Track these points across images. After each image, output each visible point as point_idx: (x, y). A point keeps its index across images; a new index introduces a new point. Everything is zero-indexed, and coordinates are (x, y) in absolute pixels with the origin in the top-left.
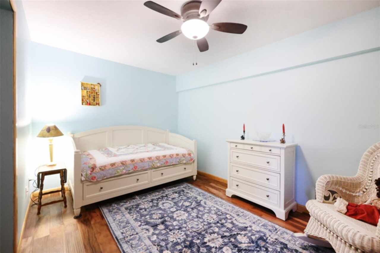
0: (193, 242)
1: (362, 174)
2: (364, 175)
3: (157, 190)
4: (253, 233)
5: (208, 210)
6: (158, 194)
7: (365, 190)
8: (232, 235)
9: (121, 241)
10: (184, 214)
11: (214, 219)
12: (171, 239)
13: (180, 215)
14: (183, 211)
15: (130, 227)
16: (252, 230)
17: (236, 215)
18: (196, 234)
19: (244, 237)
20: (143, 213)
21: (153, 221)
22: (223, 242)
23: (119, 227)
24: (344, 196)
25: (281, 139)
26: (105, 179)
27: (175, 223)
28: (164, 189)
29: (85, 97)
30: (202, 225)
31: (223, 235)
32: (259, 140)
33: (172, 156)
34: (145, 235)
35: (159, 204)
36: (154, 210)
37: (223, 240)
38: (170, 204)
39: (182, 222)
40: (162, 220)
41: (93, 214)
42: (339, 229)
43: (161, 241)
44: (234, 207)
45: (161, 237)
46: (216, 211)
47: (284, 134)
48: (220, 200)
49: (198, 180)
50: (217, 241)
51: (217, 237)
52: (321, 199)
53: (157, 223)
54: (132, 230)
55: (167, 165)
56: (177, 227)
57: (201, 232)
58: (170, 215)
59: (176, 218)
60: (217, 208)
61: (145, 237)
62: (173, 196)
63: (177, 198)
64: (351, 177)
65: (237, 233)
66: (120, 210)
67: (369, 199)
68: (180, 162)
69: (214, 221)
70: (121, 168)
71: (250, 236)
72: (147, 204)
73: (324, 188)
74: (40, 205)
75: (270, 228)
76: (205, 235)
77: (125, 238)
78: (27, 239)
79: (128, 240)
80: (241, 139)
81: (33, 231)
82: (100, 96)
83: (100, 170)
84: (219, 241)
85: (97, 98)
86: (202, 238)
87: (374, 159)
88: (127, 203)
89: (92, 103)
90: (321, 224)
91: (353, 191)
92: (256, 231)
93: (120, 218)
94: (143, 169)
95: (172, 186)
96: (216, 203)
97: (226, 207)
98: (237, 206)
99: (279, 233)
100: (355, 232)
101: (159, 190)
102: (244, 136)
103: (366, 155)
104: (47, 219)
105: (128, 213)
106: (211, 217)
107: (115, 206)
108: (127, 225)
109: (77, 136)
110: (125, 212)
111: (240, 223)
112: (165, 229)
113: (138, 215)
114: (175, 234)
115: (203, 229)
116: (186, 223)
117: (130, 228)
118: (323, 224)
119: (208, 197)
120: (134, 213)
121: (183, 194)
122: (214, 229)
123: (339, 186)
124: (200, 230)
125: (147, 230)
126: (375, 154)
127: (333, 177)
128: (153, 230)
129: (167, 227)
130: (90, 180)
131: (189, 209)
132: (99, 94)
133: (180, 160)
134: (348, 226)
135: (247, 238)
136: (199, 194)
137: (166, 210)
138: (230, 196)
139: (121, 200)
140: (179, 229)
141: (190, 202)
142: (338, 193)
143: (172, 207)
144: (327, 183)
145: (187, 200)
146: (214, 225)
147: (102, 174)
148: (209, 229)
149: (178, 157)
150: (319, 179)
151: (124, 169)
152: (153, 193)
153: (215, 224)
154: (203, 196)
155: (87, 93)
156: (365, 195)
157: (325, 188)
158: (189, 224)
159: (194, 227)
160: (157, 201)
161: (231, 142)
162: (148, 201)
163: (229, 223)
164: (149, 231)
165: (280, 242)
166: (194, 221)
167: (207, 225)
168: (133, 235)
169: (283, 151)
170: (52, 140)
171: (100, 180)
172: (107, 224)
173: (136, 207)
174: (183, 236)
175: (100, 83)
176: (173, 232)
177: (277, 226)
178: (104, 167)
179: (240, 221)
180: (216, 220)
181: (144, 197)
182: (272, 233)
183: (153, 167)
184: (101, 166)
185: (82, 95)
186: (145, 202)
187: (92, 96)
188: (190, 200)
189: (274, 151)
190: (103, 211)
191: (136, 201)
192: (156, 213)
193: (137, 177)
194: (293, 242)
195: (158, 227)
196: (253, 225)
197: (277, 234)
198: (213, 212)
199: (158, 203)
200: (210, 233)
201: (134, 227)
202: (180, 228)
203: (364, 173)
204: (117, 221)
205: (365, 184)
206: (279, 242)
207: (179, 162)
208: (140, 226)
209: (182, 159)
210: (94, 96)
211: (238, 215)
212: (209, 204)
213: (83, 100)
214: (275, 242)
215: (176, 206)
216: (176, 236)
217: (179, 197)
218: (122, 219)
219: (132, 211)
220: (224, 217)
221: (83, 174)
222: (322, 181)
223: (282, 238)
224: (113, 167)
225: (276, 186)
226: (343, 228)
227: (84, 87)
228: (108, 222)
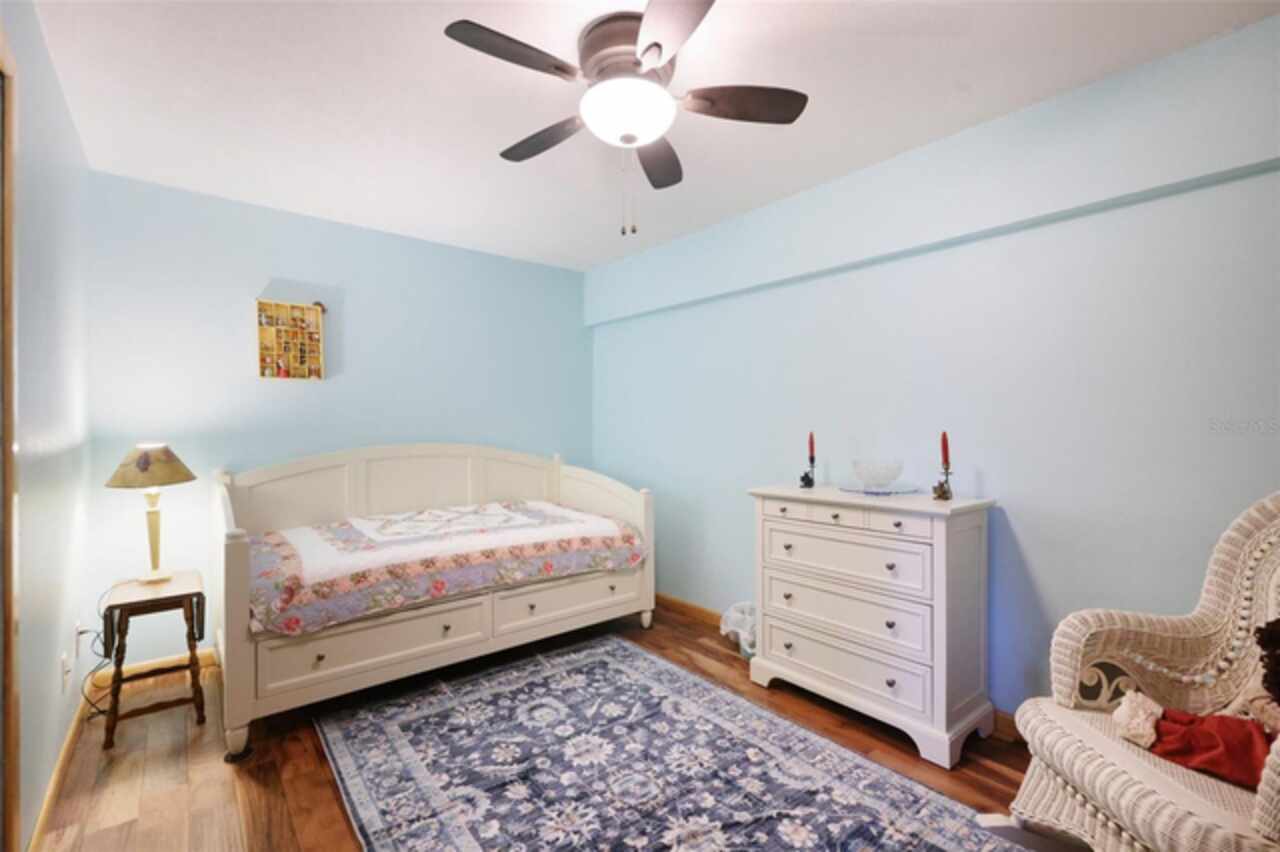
0: (624, 844)
1: (1212, 606)
2: (1221, 611)
3: (514, 664)
4: (835, 812)
5: (683, 731)
6: (518, 678)
7: (1223, 664)
8: (763, 820)
9: (378, 839)
10: (601, 746)
11: (701, 765)
12: (548, 835)
13: (588, 751)
14: (596, 737)
15: (411, 791)
16: (832, 801)
17: (780, 750)
18: (637, 816)
19: (802, 829)
20: (461, 743)
21: (494, 771)
22: (728, 846)
23: (373, 792)
24: (1149, 686)
25: (936, 484)
26: (332, 627)
27: (566, 778)
28: (540, 657)
29: (273, 349)
30: (658, 786)
31: (731, 821)
32: (862, 488)
33: (564, 545)
34: (462, 820)
35: (519, 711)
36: (499, 733)
37: (728, 839)
38: (556, 710)
39: (592, 776)
40: (525, 765)
41: (293, 748)
42: (1123, 803)
43: (512, 842)
44: (777, 720)
45: (516, 828)
46: (711, 733)
47: (947, 469)
48: (728, 695)
49: (658, 627)
50: (707, 841)
51: (706, 829)
52: (1070, 697)
53: (504, 777)
54: (417, 802)
55: (549, 577)
56: (571, 793)
57: (654, 809)
58: (552, 750)
59: (571, 761)
60: (716, 725)
61: (459, 828)
62: (568, 683)
63: (580, 691)
64: (1175, 618)
65: (779, 814)
66: (381, 731)
67: (1237, 695)
68: (593, 564)
69: (701, 769)
70: (388, 590)
71: (822, 824)
72: (478, 712)
73: (1080, 657)
74: (114, 717)
75: (895, 795)
76: (667, 819)
77: (392, 831)
78: (60, 831)
79: (403, 838)
80: (802, 487)
81: (82, 803)
82: (321, 345)
83: (314, 596)
84: (713, 841)
85: (313, 351)
86: (654, 829)
87: (1258, 554)
88: (408, 709)
89: (296, 369)
90: (1066, 783)
91: (1181, 667)
92: (844, 807)
93: (379, 760)
94: (464, 590)
95: (565, 650)
96: (712, 706)
97: (747, 721)
98: (786, 719)
99: (924, 812)
100: (1179, 814)
101: (519, 663)
102: (810, 475)
103: (1230, 540)
104: (135, 764)
105: (408, 744)
106: (692, 758)
107: (366, 719)
108: (403, 783)
109: (243, 480)
110: (400, 737)
111: (791, 776)
112: (529, 800)
113: (444, 751)
114: (563, 817)
115: (661, 798)
116: (603, 777)
117: (411, 797)
118: (1071, 783)
119: (688, 688)
120: (431, 744)
121: (604, 675)
122: (699, 799)
123: (1133, 651)
124: (652, 803)
125: (470, 800)
126: (1259, 535)
127: (1111, 617)
128: (488, 802)
129: (537, 792)
130: (281, 629)
131: (618, 730)
132: (318, 340)
133: (594, 557)
134: (1154, 792)
135: (811, 832)
136: (656, 677)
137: (541, 732)
138: (765, 684)
139: (391, 699)
140: (577, 799)
141: (624, 703)
142: (1130, 673)
143: (562, 722)
144: (1088, 640)
145: (616, 698)
146: (699, 785)
147: (321, 611)
148: (684, 799)
149: (587, 547)
150: (1062, 627)
151: (396, 592)
152: (499, 672)
153: (704, 780)
154: (670, 681)
155: (278, 336)
156: (1225, 681)
157: (1083, 657)
158: (616, 781)
159: (632, 790)
160: (513, 700)
161: (765, 497)
162: (480, 700)
163: (753, 776)
164: (474, 806)
165: (926, 844)
166: (631, 772)
167: (675, 784)
168: (418, 818)
169: (940, 527)
170: (157, 496)
171: (316, 629)
172: (334, 780)
173: (436, 724)
174: (589, 823)
175: (323, 302)
176: (559, 810)
177: (920, 790)
178: (328, 587)
179: (791, 771)
180: (709, 768)
181: (469, 688)
182: (901, 814)
183: (501, 582)
184: (320, 584)
185: (261, 343)
186: (470, 703)
187: (295, 344)
188: (623, 698)
189: (912, 526)
190: (324, 735)
191: (440, 701)
192: (504, 742)
193: (445, 619)
194: (971, 843)
195: (507, 790)
196: (836, 784)
197: (918, 816)
198: (702, 739)
199: (516, 707)
200: (687, 813)
201: (424, 790)
202: (582, 797)
203: (1223, 603)
204: (370, 769)
205: (1224, 645)
206: (922, 843)
207: (589, 566)
208: (445, 788)
209: (603, 555)
210: (302, 344)
211: (787, 750)
212: (691, 709)
213: (263, 360)
214: (910, 843)
215: (573, 720)
216: (567, 823)
217: (589, 685)
218: (386, 762)
219: (422, 737)
220: (736, 755)
221: (256, 611)
222: (1070, 630)
223: (934, 830)
224: (361, 586)
225: (919, 647)
226: (1139, 799)
227: (267, 315)
228: (339, 773)
